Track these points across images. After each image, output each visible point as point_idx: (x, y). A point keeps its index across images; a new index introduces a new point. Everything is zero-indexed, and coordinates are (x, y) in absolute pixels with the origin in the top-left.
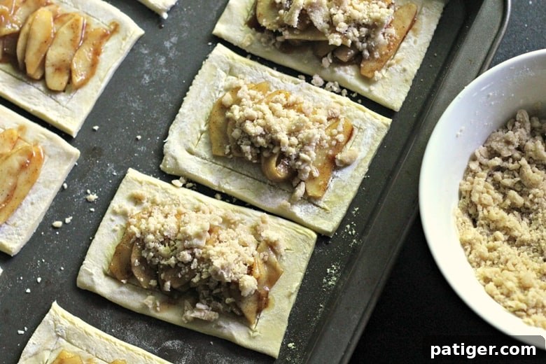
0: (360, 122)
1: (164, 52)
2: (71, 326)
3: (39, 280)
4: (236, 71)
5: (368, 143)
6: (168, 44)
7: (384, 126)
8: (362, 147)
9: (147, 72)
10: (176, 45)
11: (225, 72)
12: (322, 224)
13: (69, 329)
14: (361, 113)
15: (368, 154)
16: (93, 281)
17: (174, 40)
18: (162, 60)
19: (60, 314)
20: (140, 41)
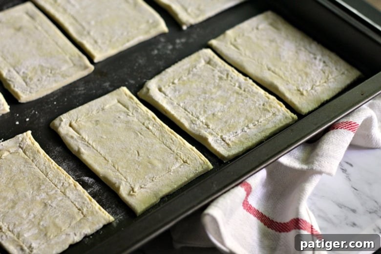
0: (276, 110)
1: (174, 44)
2: (32, 145)
3: (28, 120)
4: (212, 63)
5: (275, 122)
6: (178, 41)
7: (290, 118)
8: (270, 123)
9: (158, 50)
10: (183, 44)
11: (205, 61)
12: (222, 151)
13: (29, 146)
14: (279, 107)
15: (272, 128)
16: (60, 124)
17: (183, 40)
18: (170, 47)
19: (29, 137)
20: (163, 35)
